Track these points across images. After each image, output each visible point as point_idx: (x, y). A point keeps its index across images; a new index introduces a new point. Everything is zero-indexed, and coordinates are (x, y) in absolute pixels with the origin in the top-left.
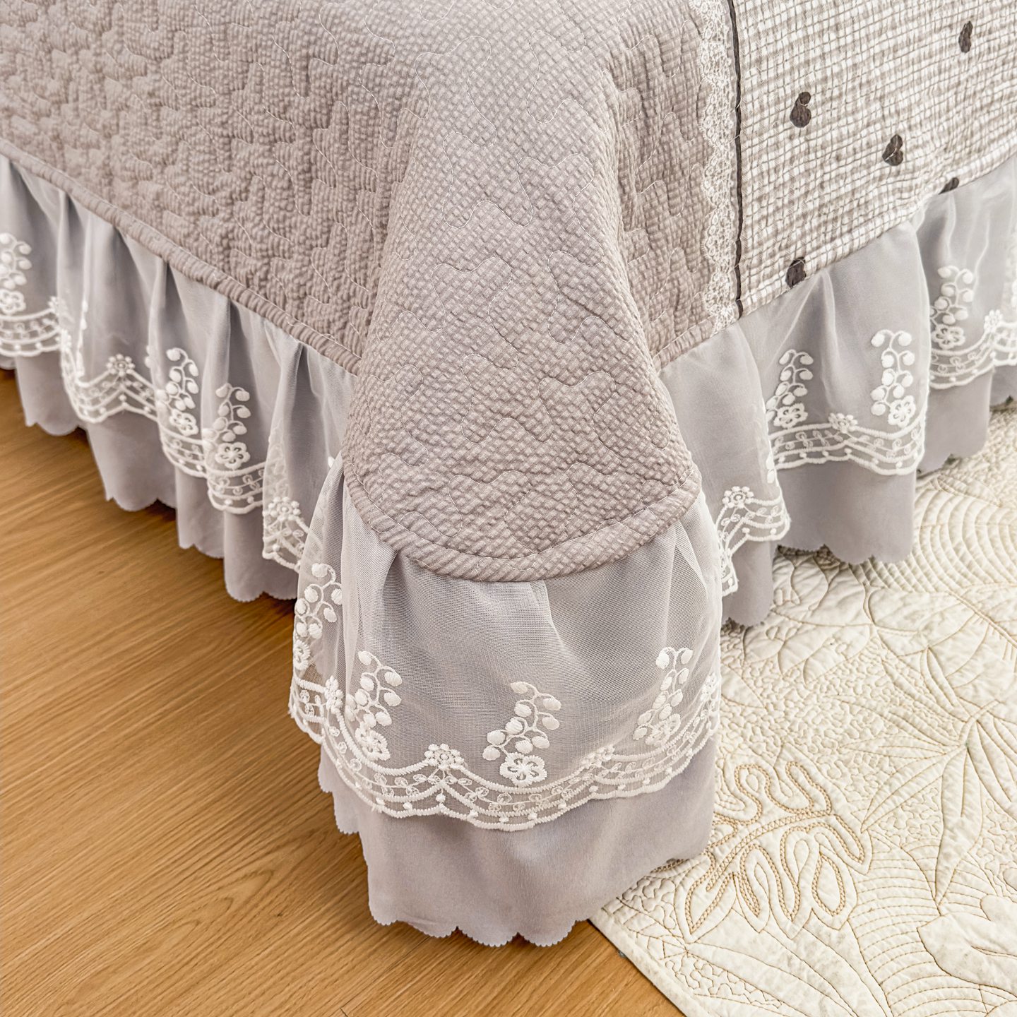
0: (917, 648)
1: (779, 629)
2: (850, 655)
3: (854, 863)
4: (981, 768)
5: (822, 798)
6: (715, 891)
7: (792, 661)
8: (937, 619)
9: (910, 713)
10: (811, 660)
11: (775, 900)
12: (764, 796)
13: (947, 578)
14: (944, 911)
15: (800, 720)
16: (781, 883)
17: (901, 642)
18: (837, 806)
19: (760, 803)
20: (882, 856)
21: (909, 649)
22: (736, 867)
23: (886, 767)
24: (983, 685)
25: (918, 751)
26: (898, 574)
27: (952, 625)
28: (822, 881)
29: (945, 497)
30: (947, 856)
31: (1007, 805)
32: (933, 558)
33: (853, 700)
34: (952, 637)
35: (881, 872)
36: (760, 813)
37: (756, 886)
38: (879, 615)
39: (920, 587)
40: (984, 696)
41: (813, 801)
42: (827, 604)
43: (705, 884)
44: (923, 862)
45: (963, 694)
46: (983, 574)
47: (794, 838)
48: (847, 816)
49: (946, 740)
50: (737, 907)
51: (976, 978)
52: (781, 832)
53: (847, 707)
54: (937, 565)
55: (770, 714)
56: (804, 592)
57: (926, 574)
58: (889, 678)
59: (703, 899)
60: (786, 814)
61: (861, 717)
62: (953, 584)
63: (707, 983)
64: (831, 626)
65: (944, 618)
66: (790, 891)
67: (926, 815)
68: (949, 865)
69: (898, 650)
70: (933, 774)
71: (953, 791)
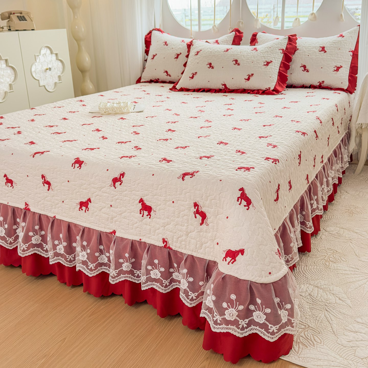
0: (307, 295)
3: (320, 334)
4: (330, 312)
9: (312, 307)
11: (309, 344)
13: (304, 281)
16: (308, 341)
17: (303, 294)
18: (310, 325)
21: (306, 295)
22: (298, 341)
23: (314, 317)
24: (322, 298)
25: (318, 313)
28: (315, 339)
31: (338, 317)
32: (300, 278)
34: (312, 291)
35: (324, 334)
37: (304, 343)
39: (301, 284)
40: (324, 300)
41: (305, 326)
44: (330, 331)
45: (319, 300)
46: (311, 279)
47: (306, 333)
48: (312, 327)
49: (321, 310)
50: (303, 347)
51: (350, 346)
52: (303, 333)
53: (301, 308)
60: (302, 330)
62: (306, 282)
63: (306, 361)
65: (308, 288)
66: (311, 342)
67: (326, 323)
68: (335, 330)
69: (304, 296)
70: (323, 315)
71: (328, 318)
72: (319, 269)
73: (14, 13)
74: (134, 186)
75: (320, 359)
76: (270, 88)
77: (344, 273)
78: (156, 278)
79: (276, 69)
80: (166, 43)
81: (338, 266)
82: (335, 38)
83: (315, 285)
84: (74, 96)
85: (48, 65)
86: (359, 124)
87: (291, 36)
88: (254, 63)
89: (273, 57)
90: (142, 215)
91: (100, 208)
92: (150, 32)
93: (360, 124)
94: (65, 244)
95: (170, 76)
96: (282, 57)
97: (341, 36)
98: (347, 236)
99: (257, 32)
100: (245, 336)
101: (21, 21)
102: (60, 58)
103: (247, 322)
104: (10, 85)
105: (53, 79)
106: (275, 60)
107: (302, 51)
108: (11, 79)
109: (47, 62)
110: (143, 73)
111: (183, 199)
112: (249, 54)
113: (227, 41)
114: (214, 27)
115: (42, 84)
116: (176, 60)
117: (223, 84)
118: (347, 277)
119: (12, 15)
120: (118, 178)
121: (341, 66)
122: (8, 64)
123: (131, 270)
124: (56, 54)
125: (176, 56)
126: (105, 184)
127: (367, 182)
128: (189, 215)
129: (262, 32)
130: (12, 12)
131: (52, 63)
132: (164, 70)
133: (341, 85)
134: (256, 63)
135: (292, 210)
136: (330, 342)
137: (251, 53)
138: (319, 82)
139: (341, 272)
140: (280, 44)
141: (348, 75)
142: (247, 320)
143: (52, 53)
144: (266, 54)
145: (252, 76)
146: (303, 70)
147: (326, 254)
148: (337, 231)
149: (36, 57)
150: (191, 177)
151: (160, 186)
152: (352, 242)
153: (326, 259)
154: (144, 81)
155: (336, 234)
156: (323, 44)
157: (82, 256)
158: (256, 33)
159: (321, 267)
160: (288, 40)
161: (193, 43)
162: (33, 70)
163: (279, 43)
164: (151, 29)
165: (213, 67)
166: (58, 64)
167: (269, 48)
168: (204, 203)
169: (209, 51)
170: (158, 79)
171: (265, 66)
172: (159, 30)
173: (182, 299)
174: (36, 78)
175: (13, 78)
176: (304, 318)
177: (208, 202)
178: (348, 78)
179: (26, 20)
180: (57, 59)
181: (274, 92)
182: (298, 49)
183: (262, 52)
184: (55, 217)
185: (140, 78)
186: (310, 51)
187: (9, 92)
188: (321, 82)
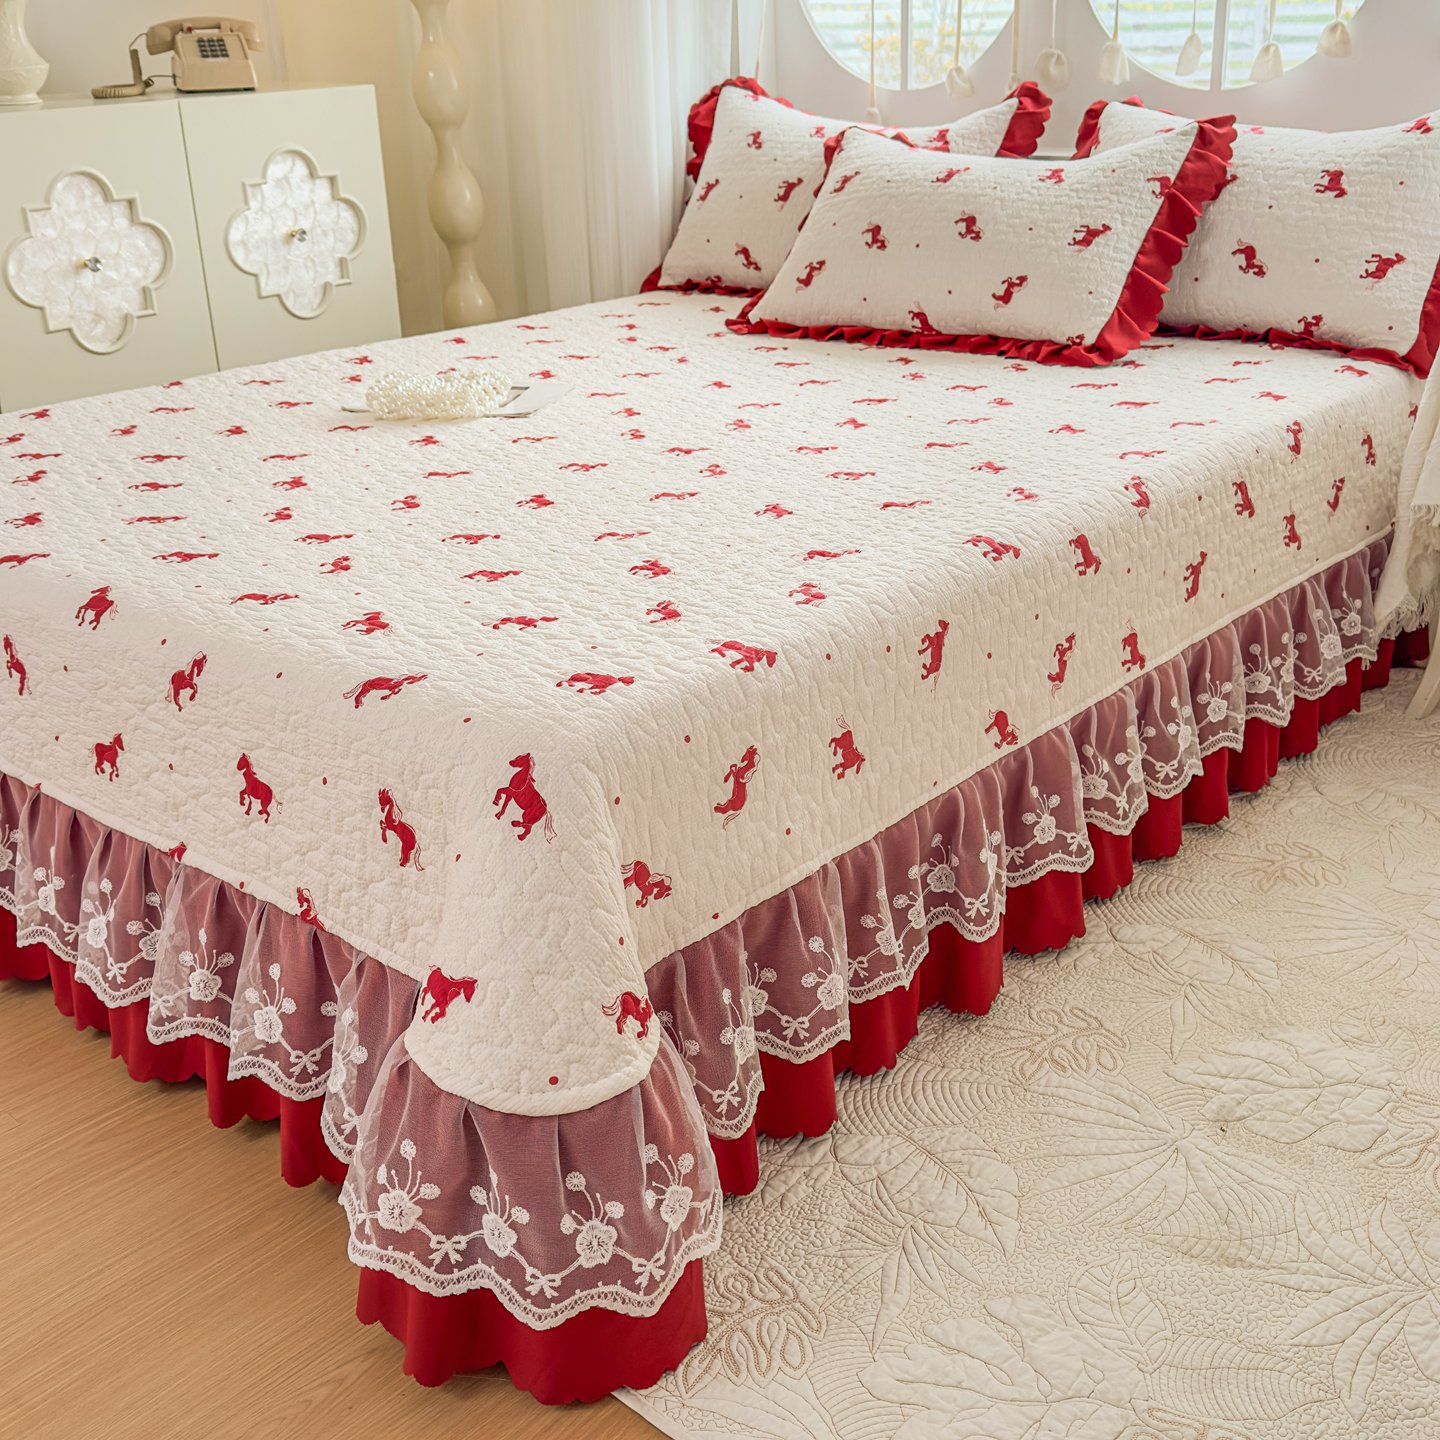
0: (869, 1178)
2: (817, 1186)
3: (814, 1335)
4: (912, 1258)
5: (790, 1291)
7: (771, 1195)
8: (886, 1154)
9: (860, 1225)
10: (787, 1193)
11: (752, 1364)
12: (746, 1295)
13: (896, 1123)
14: (876, 1357)
15: (777, 1240)
16: (756, 1354)
17: (855, 1174)
18: (801, 1295)
19: (743, 1299)
20: (833, 1327)
21: (862, 1178)
22: (723, 1345)
23: (840, 1265)
24: (916, 1200)
25: (864, 1251)
26: (858, 1122)
27: (897, 1158)
28: (787, 1348)
29: (901, 1063)
30: (882, 1322)
31: (929, 1283)
32: (886, 1109)
33: (818, 1218)
34: (896, 1167)
35: (832, 1338)
36: (742, 1306)
37: (737, 1356)
38: (841, 1154)
39: (875, 1131)
40: (917, 1209)
41: (783, 1294)
43: (699, 1358)
44: (864, 1327)
45: (900, 1206)
46: (924, 1118)
47: (768, 1321)
48: (809, 1301)
49: (886, 1242)
50: (722, 1372)
51: (896, 1399)
52: (757, 1318)
53: (813, 1225)
54: (889, 1114)
55: (753, 1236)
57: (881, 1122)
58: (846, 1201)
59: (695, 1368)
60: (763, 1305)
61: (823, 1230)
62: (901, 1127)
64: (803, 1166)
65: (890, 1154)
66: (763, 1358)
67: (869, 1295)
68: (881, 1329)
69: (853, 1180)
70: (875, 1266)
71: (889, 1277)
72: (983, 1088)
73: (190, 30)
74: (226, 710)
75: (752, 1424)
76: (1081, 337)
77: (1070, 1115)
78: (270, 1041)
79: (1122, 261)
80: (757, 135)
81: (1065, 1082)
82: (1393, 135)
83: (926, 1143)
84: (400, 334)
85: (296, 220)
86: (1420, 508)
87: (1212, 122)
88: (1034, 231)
89: (1118, 211)
90: (246, 808)
91: (145, 770)
92: (714, 94)
93: (1425, 510)
94: (58, 883)
95: (757, 268)
96: (1156, 211)
97: (1423, 127)
98: (1184, 970)
99: (1105, 100)
100: (452, 1295)
101: (207, 56)
102: (343, 195)
103: (462, 1246)
104: (145, 291)
105: (316, 272)
106: (1124, 223)
107: (1247, 188)
108: (147, 270)
109: (294, 210)
110: (670, 251)
111: (349, 773)
112: (1026, 196)
113: (981, 133)
114: (954, 73)
115: (269, 286)
116: (782, 207)
117: (916, 311)
118: (1071, 1130)
119: (180, 37)
120: (186, 673)
121: (1397, 255)
122: (138, 218)
123: (217, 999)
124: (332, 180)
125: (782, 192)
126: (154, 692)
127: (1437, 751)
128: (367, 830)
129: (1124, 103)
130: (185, 29)
131: (315, 212)
132: (737, 245)
133: (1384, 338)
134: (1042, 232)
135: (865, 847)
136: (836, 1370)
137: (1035, 191)
138: (1304, 319)
139: (1061, 1111)
140: (1157, 155)
141: (1425, 294)
142: (463, 1240)
143: (313, 174)
144: (1092, 196)
145: (1020, 285)
146: (1240, 267)
147: (1052, 1030)
148: (1156, 945)
149: (249, 189)
150: (383, 698)
151: (293, 718)
152: (1192, 997)
153: (1037, 1049)
154: (671, 283)
155: (1146, 956)
156: (1340, 159)
157: (95, 931)
158: (1100, 102)
159: (996, 1080)
160: (1193, 138)
161: (843, 142)
162: (235, 235)
163: (1153, 151)
164: (719, 82)
165: (883, 242)
166: (339, 216)
167: (1109, 173)
168: (406, 795)
169: (882, 178)
170: (719, 278)
171: (1077, 247)
172: (747, 84)
173: (325, 1132)
174: (246, 267)
175: (156, 266)
176: (802, 1263)
177: (418, 794)
178: (1420, 308)
179: (227, 56)
180: (335, 197)
181: (1094, 357)
182: (1234, 178)
183: (1080, 186)
184: (38, 787)
185: (657, 273)
186: (1278, 189)
187: (139, 317)
188: (1310, 320)
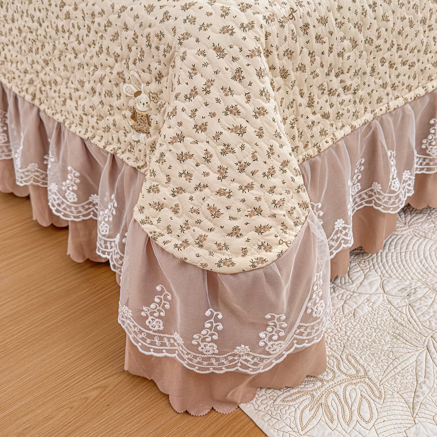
0: (404, 304)
1: (342, 296)
2: (374, 307)
3: (378, 400)
4: (434, 356)
5: (362, 370)
6: (313, 411)
7: (348, 309)
8: (413, 291)
9: (401, 332)
10: (357, 309)
11: (340, 416)
12: (336, 369)
13: (417, 274)
14: (417, 421)
15: (352, 336)
16: (343, 408)
17: (396, 302)
18: (369, 374)
19: (334, 372)
20: (389, 396)
21: (400, 305)
22: (323, 401)
23: (391, 356)
24: (434, 321)
25: (405, 349)
27: (419, 294)
28: (362, 407)
29: (416, 239)
30: (418, 396)
32: (410, 265)
33: (376, 327)
34: (420, 299)
35: (388, 404)
36: (334, 377)
37: (332, 409)
38: (387, 289)
39: (405, 278)
42: (363, 284)
43: (309, 408)
44: (407, 400)
45: (425, 324)
46: (433, 272)
47: (349, 388)
48: (373, 378)
49: (417, 345)
50: (323, 419)
52: (343, 385)
53: (373, 330)
54: (412, 268)
55: (338, 332)
56: (354, 279)
57: (407, 272)
58: (391, 318)
59: (308, 415)
60: (346, 377)
61: (379, 334)
64: (366, 294)
66: (347, 412)
67: (409, 378)
69: (395, 305)
70: (413, 360)
71: (421, 367)
136: (393, 427)
